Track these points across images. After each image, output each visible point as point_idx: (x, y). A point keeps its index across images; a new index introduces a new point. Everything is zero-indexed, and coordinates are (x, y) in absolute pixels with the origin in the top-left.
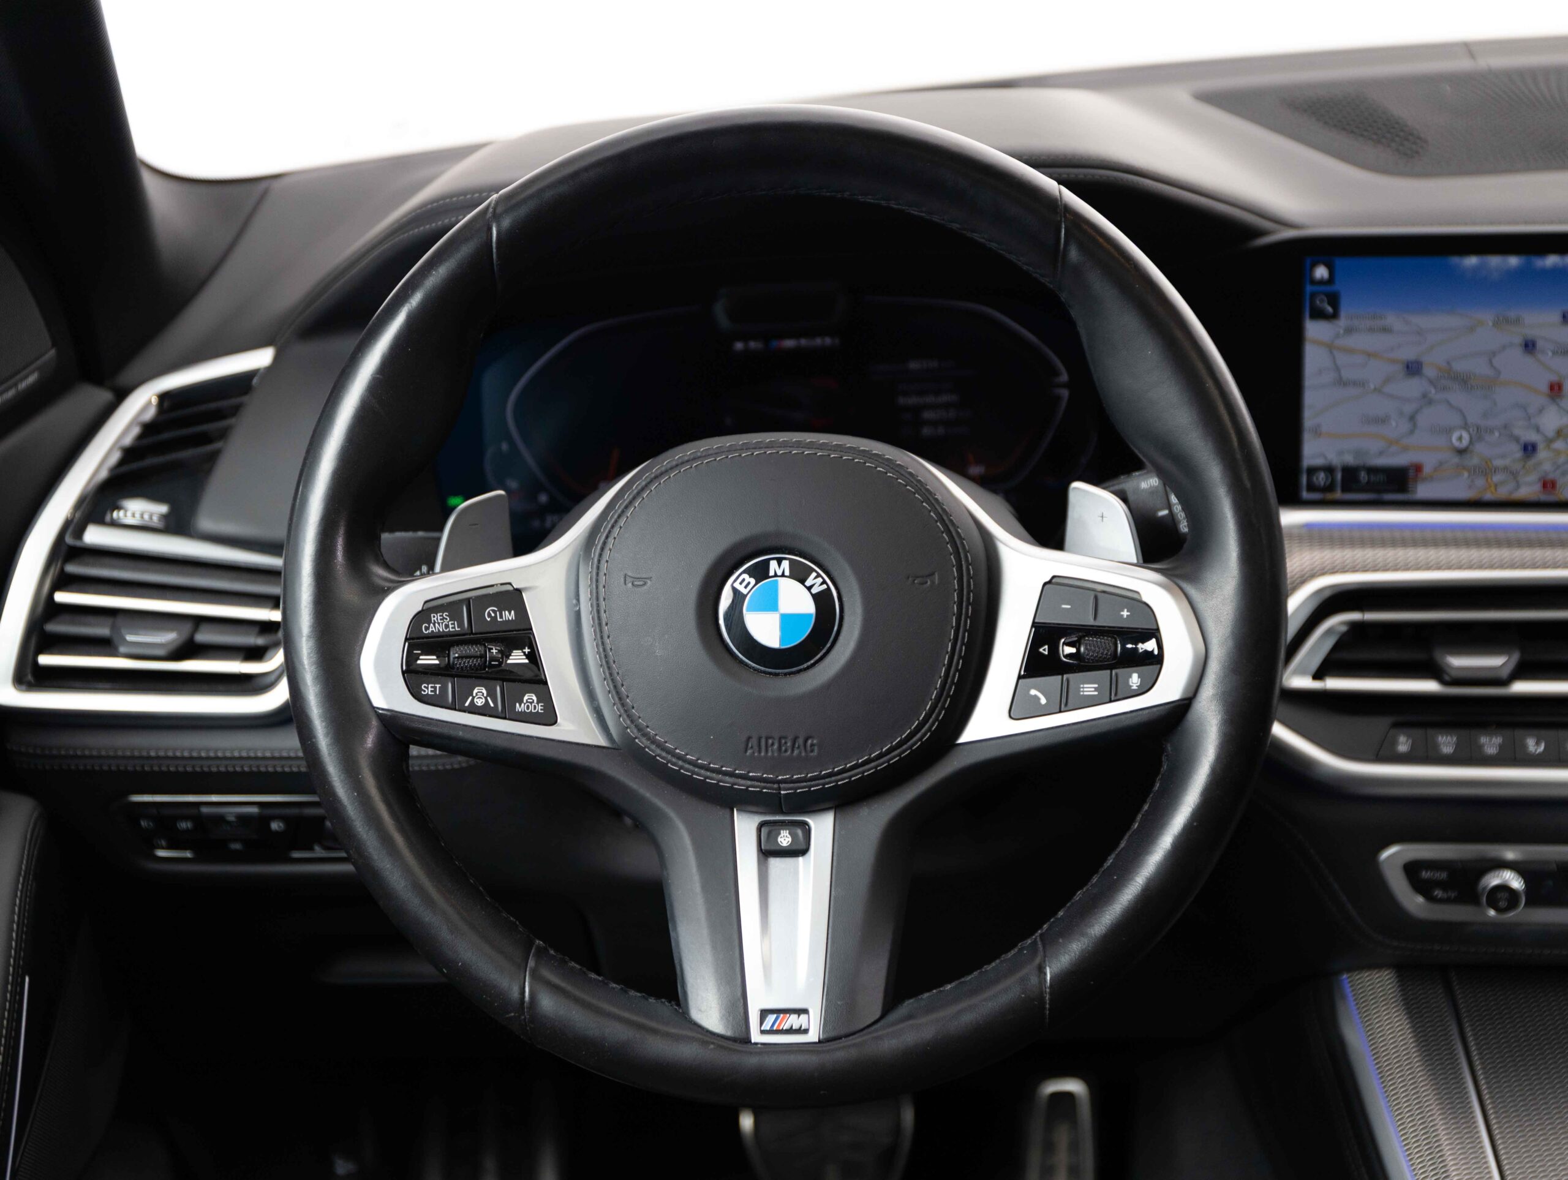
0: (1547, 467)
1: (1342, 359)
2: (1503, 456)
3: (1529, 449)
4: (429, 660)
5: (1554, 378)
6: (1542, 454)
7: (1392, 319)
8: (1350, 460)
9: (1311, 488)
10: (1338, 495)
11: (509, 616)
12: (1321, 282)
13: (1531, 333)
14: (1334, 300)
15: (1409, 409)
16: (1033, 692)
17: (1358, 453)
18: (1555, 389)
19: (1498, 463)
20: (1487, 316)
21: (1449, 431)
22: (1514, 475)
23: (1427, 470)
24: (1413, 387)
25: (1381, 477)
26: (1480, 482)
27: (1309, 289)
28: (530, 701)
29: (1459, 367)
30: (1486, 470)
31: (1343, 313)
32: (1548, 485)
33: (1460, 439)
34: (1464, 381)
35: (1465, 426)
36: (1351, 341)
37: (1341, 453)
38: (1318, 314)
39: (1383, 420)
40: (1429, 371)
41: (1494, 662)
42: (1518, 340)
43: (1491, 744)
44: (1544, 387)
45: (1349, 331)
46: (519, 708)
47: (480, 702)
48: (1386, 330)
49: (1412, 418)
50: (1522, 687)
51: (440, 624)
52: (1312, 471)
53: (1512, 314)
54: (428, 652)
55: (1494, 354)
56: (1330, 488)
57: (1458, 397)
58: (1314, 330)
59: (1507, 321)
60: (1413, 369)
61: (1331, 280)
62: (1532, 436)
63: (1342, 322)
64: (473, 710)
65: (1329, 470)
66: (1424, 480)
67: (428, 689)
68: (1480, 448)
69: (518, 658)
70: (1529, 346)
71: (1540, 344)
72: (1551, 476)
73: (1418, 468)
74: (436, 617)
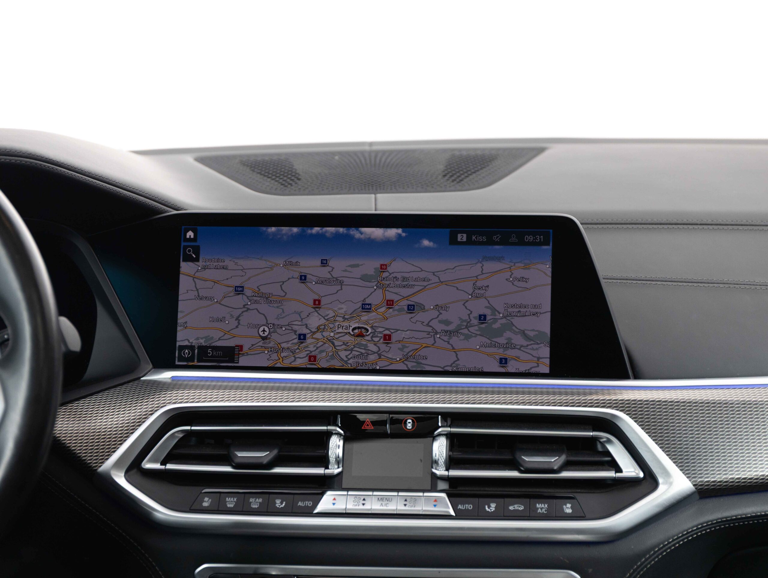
0: (312, 348)
1: (200, 284)
2: (287, 342)
3: (302, 337)
5: (317, 297)
6: (309, 341)
7: (228, 262)
8: (202, 342)
9: (181, 359)
10: (196, 363)
12: (190, 240)
13: (304, 271)
14: (197, 250)
15: (237, 313)
17: (207, 338)
18: (317, 303)
19: (284, 345)
20: (280, 261)
21: (258, 327)
22: (293, 352)
23: (245, 349)
24: (239, 301)
25: (220, 353)
26: (274, 356)
27: (183, 244)
29: (263, 289)
30: (278, 350)
31: (201, 260)
32: (312, 358)
33: (264, 331)
34: (267, 298)
35: (267, 324)
36: (207, 274)
37: (197, 339)
38: (188, 259)
39: (222, 320)
40: (248, 292)
42: (297, 275)
43: (255, 502)
44: (311, 303)
45: (205, 268)
48: (224, 268)
49: (237, 319)
50: (279, 470)
52: (182, 348)
53: (294, 260)
55: (283, 282)
56: (191, 359)
57: (263, 307)
58: (185, 267)
59: (291, 264)
60: (239, 290)
61: (195, 239)
62: (305, 331)
63: (201, 263)
65: (191, 348)
66: (243, 354)
68: (274, 336)
70: (303, 278)
71: (308, 277)
72: (313, 354)
73: (241, 347)
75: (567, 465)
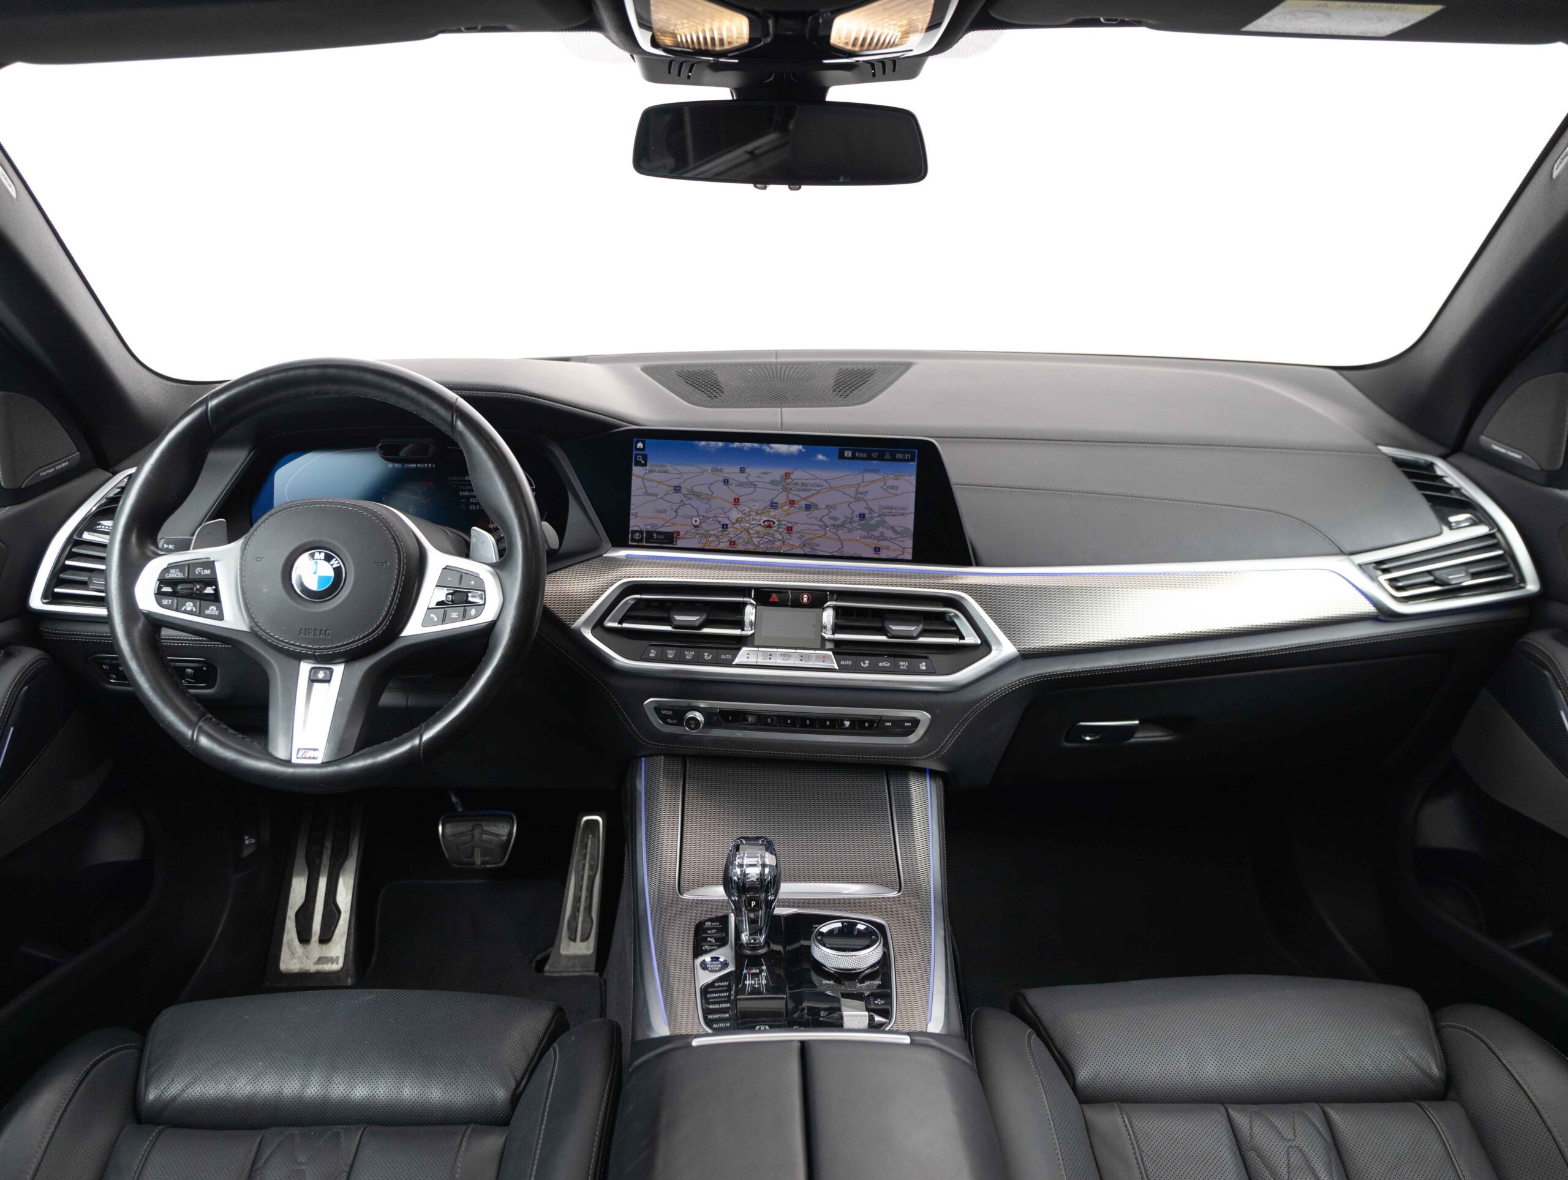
0: (732, 535)
1: (647, 484)
2: (714, 530)
3: (725, 527)
4: (168, 589)
5: (736, 497)
6: (730, 529)
7: (669, 468)
8: (649, 528)
9: (633, 540)
10: (644, 544)
11: (207, 572)
12: (640, 449)
13: (727, 476)
14: (645, 457)
15: (675, 507)
16: (432, 615)
17: (653, 525)
18: (736, 501)
19: (711, 532)
20: (709, 468)
21: (691, 517)
22: (718, 538)
23: (682, 534)
24: (677, 497)
25: (662, 537)
26: (704, 540)
27: (635, 452)
28: (212, 610)
29: (696, 489)
30: (706, 535)
31: (648, 465)
32: (733, 543)
33: (696, 521)
34: (698, 495)
35: (698, 516)
36: (652, 476)
37: (646, 525)
38: (638, 464)
39: (664, 511)
40: (684, 491)
41: (693, 619)
42: (722, 479)
43: (689, 654)
44: (732, 501)
45: (651, 471)
46: (207, 612)
47: (189, 609)
48: (667, 472)
49: (676, 511)
50: (706, 630)
51: (174, 574)
52: (634, 532)
53: (719, 468)
54: (166, 586)
55: (711, 484)
56: (641, 540)
57: (696, 503)
58: (636, 470)
59: (717, 470)
60: (677, 489)
61: (643, 449)
62: (727, 522)
63: (648, 468)
64: (186, 612)
65: (641, 532)
66: (680, 538)
67: (165, 602)
68: (704, 525)
69: (209, 590)
70: (726, 482)
71: (730, 480)
72: (733, 539)
73: (678, 533)
74: (172, 571)
75: (924, 633)
